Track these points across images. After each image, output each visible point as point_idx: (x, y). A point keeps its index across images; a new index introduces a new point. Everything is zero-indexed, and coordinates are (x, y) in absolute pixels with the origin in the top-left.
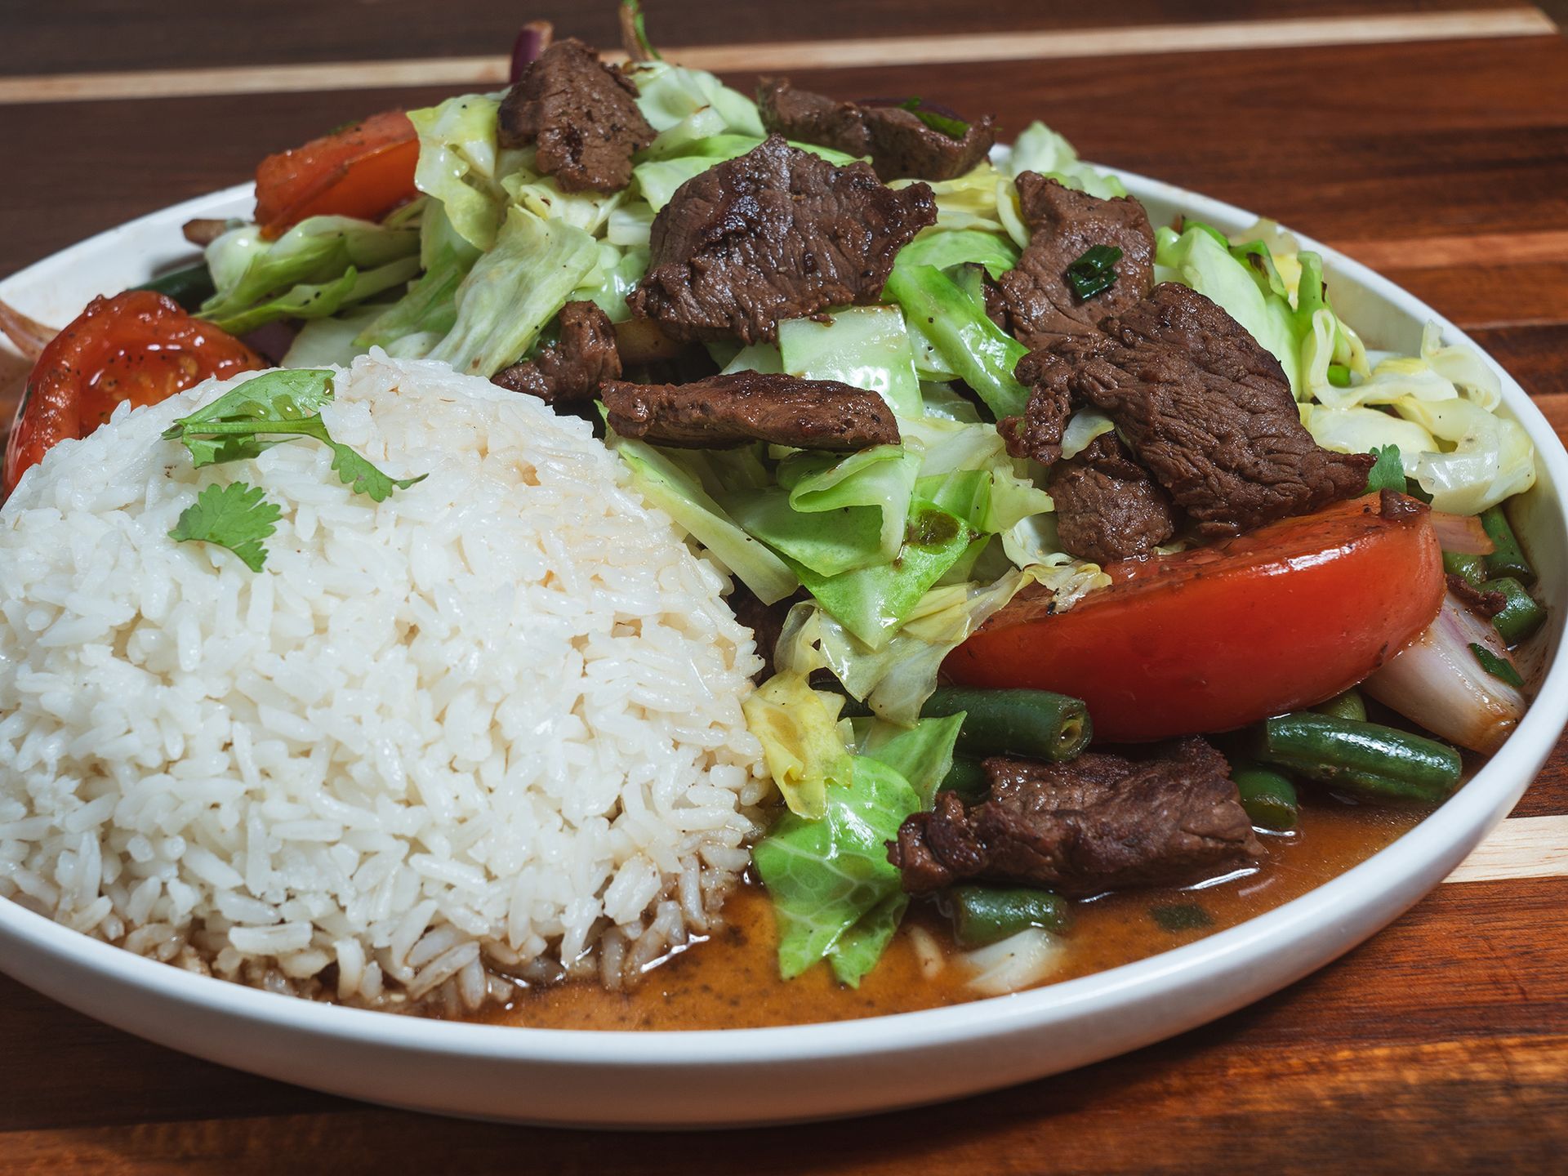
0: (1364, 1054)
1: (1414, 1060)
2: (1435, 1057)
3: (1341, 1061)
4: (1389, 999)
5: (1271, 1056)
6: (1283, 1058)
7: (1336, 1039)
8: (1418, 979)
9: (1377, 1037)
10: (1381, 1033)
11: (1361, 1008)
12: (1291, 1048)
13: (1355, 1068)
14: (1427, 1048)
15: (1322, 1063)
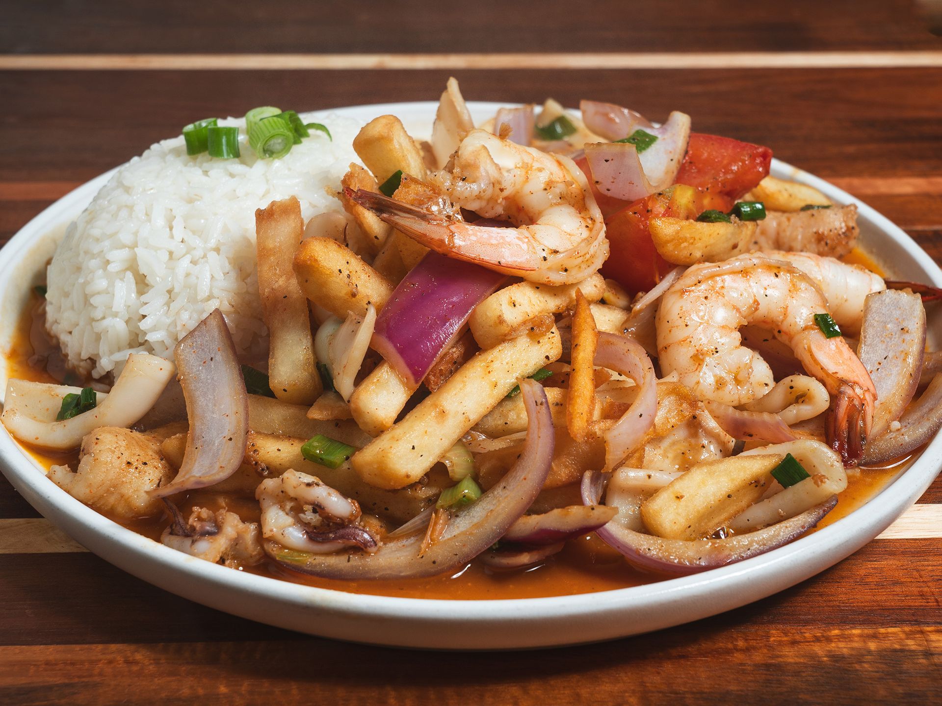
0: (846, 632)
2: (886, 635)
3: (833, 636)
4: (862, 602)
5: (794, 631)
6: (801, 632)
7: (831, 623)
8: (878, 592)
9: (854, 623)
10: (857, 621)
11: (846, 606)
12: (806, 627)
13: (841, 640)
14: (882, 630)
15: (823, 636)
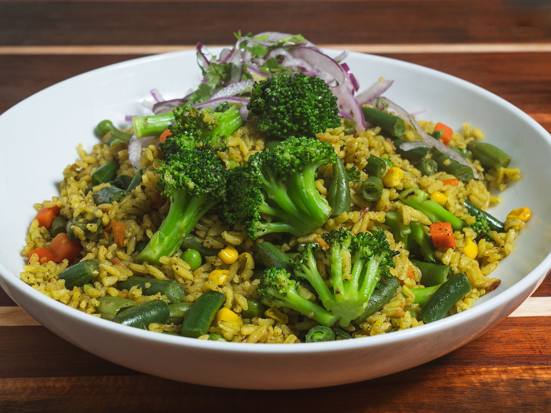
1: (505, 372)
2: (512, 371)
4: (498, 352)
5: (460, 369)
6: (464, 370)
7: (481, 364)
8: (508, 346)
9: (494, 364)
10: (495, 363)
11: (490, 355)
12: (467, 367)
13: (487, 373)
14: (510, 368)
15: (476, 372)
